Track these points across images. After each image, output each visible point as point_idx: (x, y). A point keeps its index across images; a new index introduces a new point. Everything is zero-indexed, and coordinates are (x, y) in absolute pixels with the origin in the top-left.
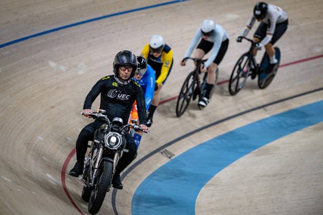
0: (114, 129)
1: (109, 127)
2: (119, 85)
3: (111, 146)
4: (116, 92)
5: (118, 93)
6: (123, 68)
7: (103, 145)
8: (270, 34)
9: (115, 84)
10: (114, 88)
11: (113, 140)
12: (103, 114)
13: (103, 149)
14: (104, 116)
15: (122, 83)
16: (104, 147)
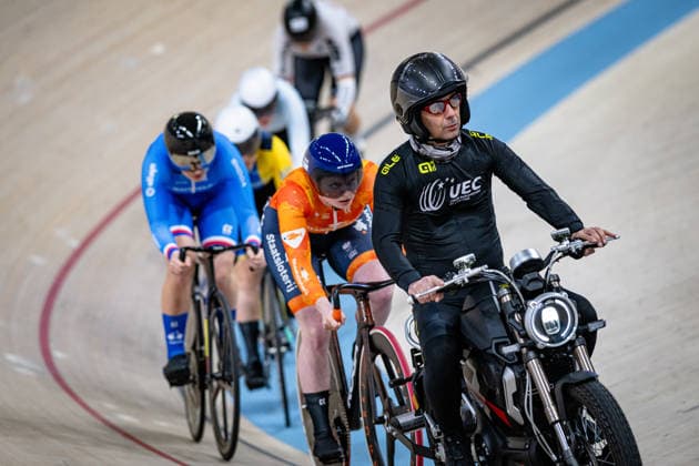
0: (530, 288)
1: (512, 291)
2: (440, 162)
3: (555, 338)
4: (441, 186)
5: (447, 186)
6: (434, 108)
7: (532, 346)
8: (344, 77)
9: (426, 168)
10: (430, 177)
11: (550, 315)
12: (473, 267)
13: (538, 357)
14: (477, 270)
15: (448, 153)
16: (538, 351)
